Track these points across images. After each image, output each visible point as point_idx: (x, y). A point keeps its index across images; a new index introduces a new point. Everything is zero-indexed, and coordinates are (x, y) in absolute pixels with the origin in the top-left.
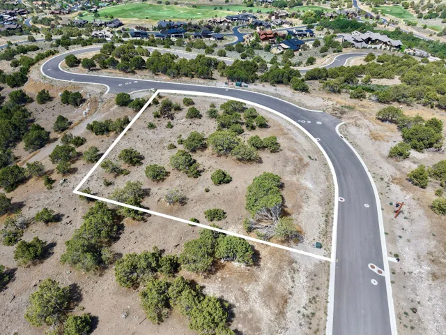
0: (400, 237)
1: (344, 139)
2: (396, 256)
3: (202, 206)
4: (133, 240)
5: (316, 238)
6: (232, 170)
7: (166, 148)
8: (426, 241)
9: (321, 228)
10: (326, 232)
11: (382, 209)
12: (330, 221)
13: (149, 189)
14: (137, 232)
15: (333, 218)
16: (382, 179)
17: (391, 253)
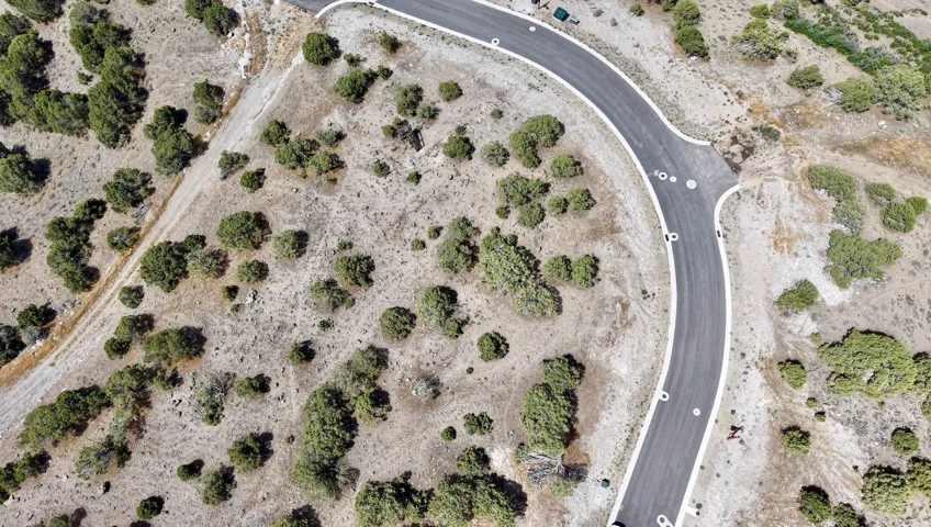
0: (718, 475)
1: (721, 241)
2: (699, 506)
3: (462, 403)
4: (370, 450)
5: (606, 471)
6: (512, 327)
7: (409, 245)
8: (746, 492)
9: (617, 453)
10: (623, 459)
11: (716, 421)
12: (634, 439)
13: (386, 350)
14: (375, 435)
15: (639, 434)
16: (743, 355)
17: (694, 501)
